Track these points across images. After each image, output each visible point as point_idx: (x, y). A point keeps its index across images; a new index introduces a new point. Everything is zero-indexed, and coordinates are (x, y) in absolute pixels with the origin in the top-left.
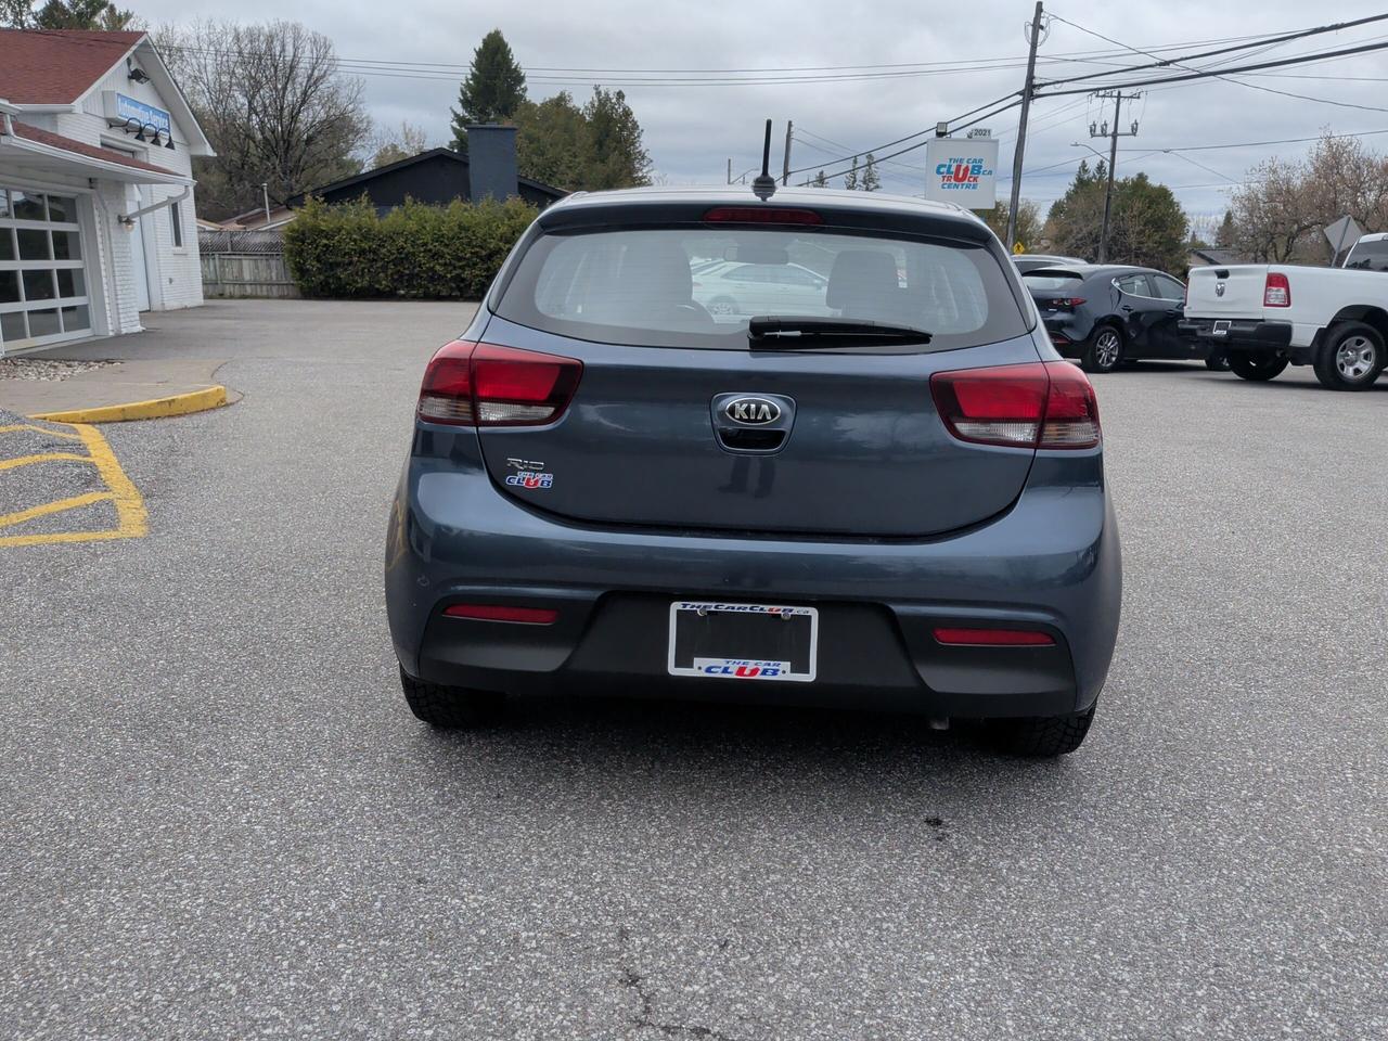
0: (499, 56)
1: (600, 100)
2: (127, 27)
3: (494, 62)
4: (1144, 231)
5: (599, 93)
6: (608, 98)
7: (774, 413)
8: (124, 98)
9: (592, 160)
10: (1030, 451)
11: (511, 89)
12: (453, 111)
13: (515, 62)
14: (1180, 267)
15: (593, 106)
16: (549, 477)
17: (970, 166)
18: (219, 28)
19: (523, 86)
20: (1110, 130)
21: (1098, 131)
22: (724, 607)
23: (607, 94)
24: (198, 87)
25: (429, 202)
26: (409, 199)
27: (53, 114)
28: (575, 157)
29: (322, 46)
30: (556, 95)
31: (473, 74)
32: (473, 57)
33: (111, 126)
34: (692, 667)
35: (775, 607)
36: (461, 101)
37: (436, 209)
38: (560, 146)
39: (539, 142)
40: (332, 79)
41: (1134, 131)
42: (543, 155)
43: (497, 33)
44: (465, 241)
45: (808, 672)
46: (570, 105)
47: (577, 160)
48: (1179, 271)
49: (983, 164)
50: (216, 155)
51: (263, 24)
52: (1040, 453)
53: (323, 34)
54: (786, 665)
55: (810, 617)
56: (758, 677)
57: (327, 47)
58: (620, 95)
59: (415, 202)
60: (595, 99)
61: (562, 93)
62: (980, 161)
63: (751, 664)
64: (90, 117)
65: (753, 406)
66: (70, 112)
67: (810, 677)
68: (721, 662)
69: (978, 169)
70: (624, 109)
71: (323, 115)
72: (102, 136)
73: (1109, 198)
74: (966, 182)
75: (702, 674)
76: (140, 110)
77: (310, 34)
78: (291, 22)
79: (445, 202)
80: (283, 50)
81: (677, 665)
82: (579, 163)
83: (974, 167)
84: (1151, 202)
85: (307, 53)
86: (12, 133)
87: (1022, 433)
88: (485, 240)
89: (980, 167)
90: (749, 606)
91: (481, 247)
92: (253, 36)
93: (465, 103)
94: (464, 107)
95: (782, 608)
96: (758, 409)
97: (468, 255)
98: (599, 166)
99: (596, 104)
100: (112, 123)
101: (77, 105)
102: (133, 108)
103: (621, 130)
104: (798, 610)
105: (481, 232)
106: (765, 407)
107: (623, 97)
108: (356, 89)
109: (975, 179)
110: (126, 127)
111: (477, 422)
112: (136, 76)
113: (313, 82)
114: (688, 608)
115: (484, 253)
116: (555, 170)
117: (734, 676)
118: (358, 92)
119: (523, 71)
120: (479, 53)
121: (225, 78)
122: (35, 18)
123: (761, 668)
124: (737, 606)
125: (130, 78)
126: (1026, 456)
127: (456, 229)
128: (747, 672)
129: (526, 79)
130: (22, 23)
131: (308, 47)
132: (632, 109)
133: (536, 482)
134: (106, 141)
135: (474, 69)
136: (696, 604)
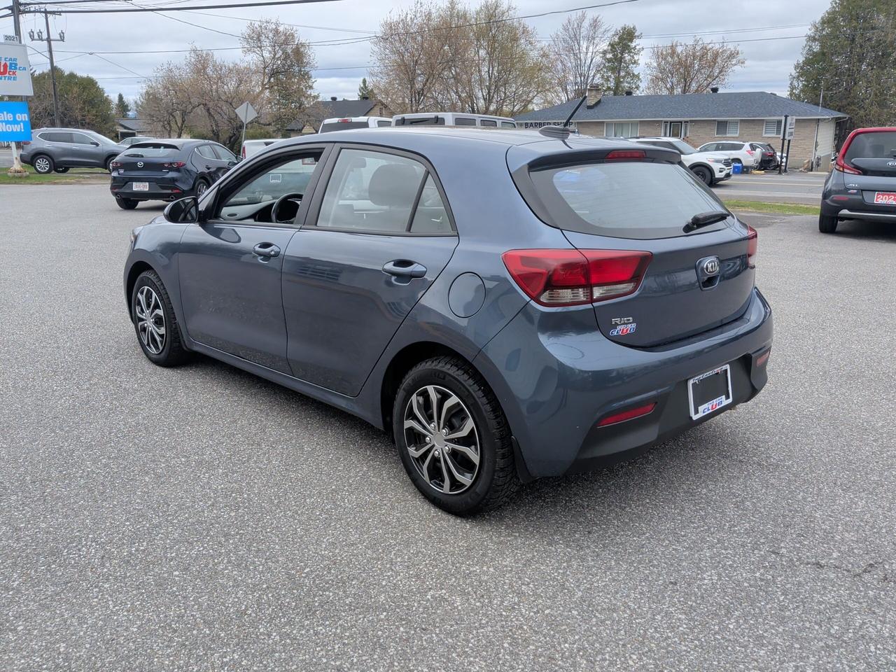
4: (84, 108)
14: (113, 132)
16: (634, 325)
17: (8, 63)
20: (45, 36)
21: (36, 37)
22: (704, 376)
34: (699, 412)
41: (62, 39)
48: (114, 135)
49: (18, 62)
54: (724, 398)
55: (727, 370)
56: (718, 407)
62: (15, 60)
65: (713, 264)
67: (730, 400)
69: (14, 65)
73: (54, 84)
74: (7, 75)
75: (702, 414)
81: (695, 413)
83: (11, 64)
84: (84, 88)
89: (16, 64)
104: (723, 368)
109: (14, 73)
111: (592, 301)
114: (696, 381)
117: (711, 411)
123: (718, 402)
124: (708, 374)
128: (714, 407)
133: (627, 330)
136: (697, 378)
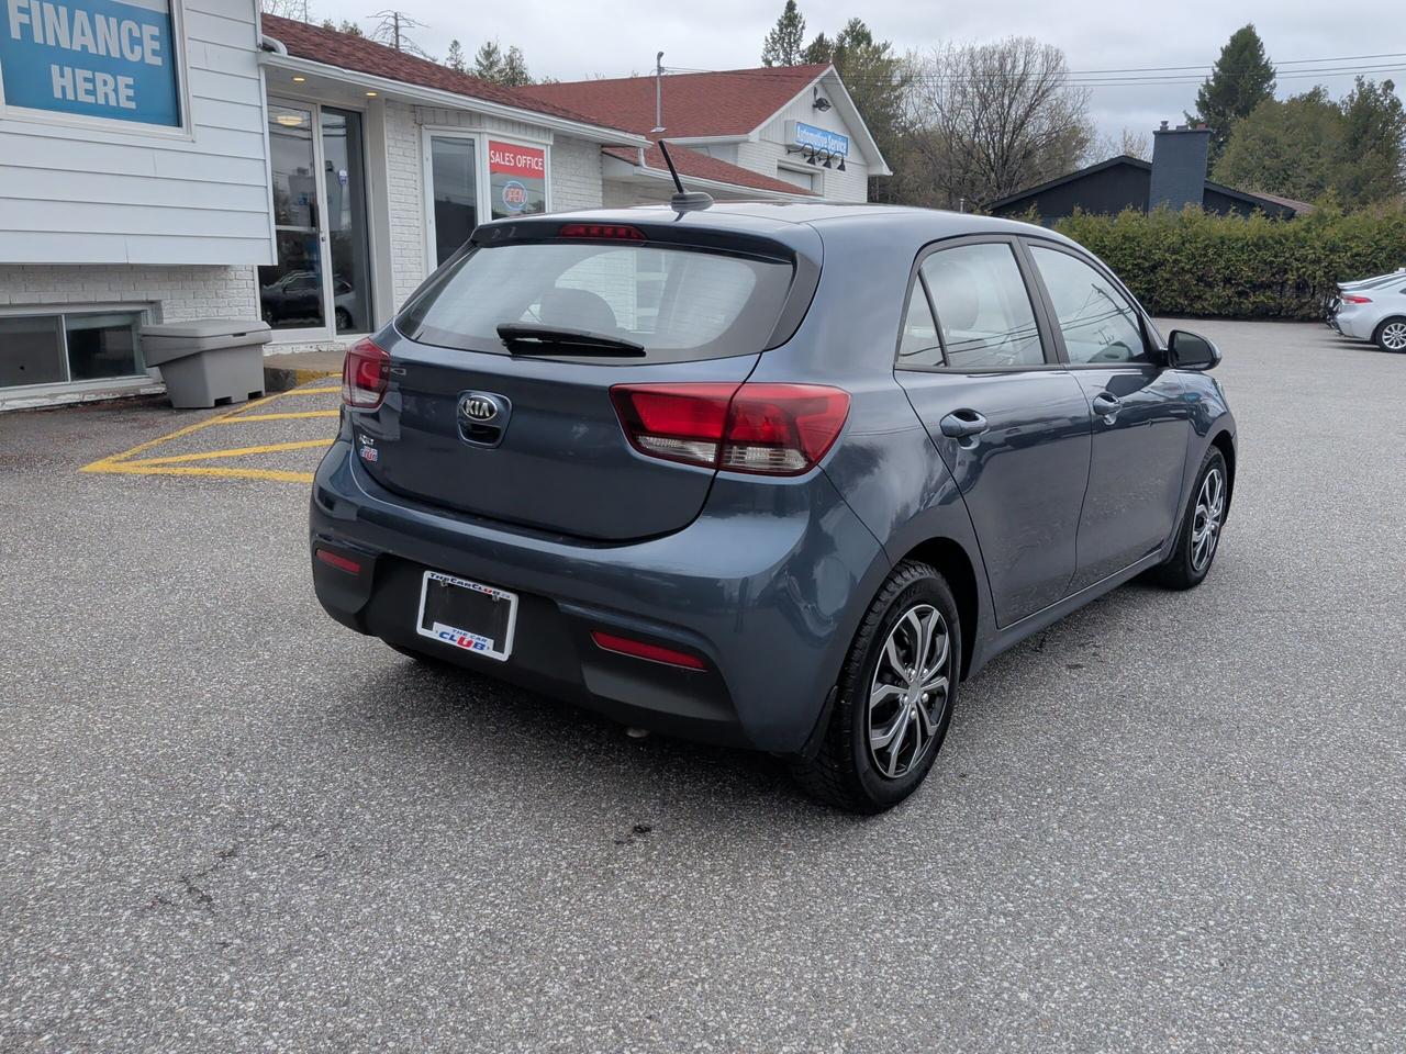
0: (1247, 53)
1: (1361, 93)
2: (885, 56)
3: (1244, 57)
5: (1361, 85)
6: (1372, 89)
7: (491, 410)
8: (803, 126)
9: (1337, 161)
10: (712, 472)
11: (1258, 86)
12: (1186, 115)
13: (1266, 57)
15: (1352, 101)
16: (376, 452)
18: (958, 50)
19: (1271, 83)
22: (457, 581)
23: (1371, 85)
24: (931, 107)
25: (1098, 212)
26: (1077, 209)
27: (736, 144)
28: (1319, 157)
29: (1053, 60)
30: (1308, 90)
31: (1215, 74)
32: (1219, 56)
33: (789, 152)
34: (431, 629)
35: (489, 589)
36: (1198, 104)
37: (1103, 219)
38: (1300, 146)
39: (1276, 142)
40: (1059, 91)
42: (1278, 157)
43: (1250, 28)
44: (1128, 252)
45: (503, 652)
46: (1324, 100)
47: (1320, 161)
50: (892, 174)
51: (998, 42)
52: (722, 475)
53: (1055, 46)
54: (490, 642)
55: (510, 602)
56: (471, 649)
57: (1058, 58)
58: (1389, 85)
59: (1084, 213)
60: (1356, 91)
61: (1317, 88)
63: (469, 636)
64: (769, 144)
65: (477, 403)
66: (746, 141)
67: (503, 657)
68: (449, 629)
70: (1392, 101)
71: (1046, 126)
72: (779, 161)
75: (437, 637)
76: (818, 136)
77: (1043, 48)
78: (1025, 37)
79: (1114, 211)
80: (1014, 67)
81: (424, 626)
82: (1322, 164)
85: (1038, 66)
86: (643, 163)
87: (706, 452)
88: (1150, 251)
90: (472, 584)
91: (1144, 258)
92: (987, 54)
93: (1203, 105)
94: (1200, 110)
95: (493, 590)
96: (480, 406)
97: (1130, 267)
98: (1347, 166)
99: (1356, 97)
100: (790, 149)
101: (754, 135)
102: (812, 134)
103: (1386, 124)
104: (503, 594)
105: (1146, 242)
106: (485, 404)
107: (1393, 86)
108: (1081, 99)
110: (801, 150)
112: (820, 104)
113: (1041, 94)
114: (434, 578)
115: (1147, 264)
116: (1290, 173)
117: (456, 644)
118: (1083, 102)
119: (1274, 66)
120: (1226, 52)
121: (958, 98)
122: (801, 56)
123: (474, 641)
124: (464, 582)
125: (814, 106)
126: (708, 476)
127: (1119, 240)
128: (465, 643)
129: (1277, 75)
130: (790, 63)
131: (1040, 60)
132: (1402, 101)
133: (371, 455)
134: (782, 165)
135: (1217, 69)
136: (440, 575)
